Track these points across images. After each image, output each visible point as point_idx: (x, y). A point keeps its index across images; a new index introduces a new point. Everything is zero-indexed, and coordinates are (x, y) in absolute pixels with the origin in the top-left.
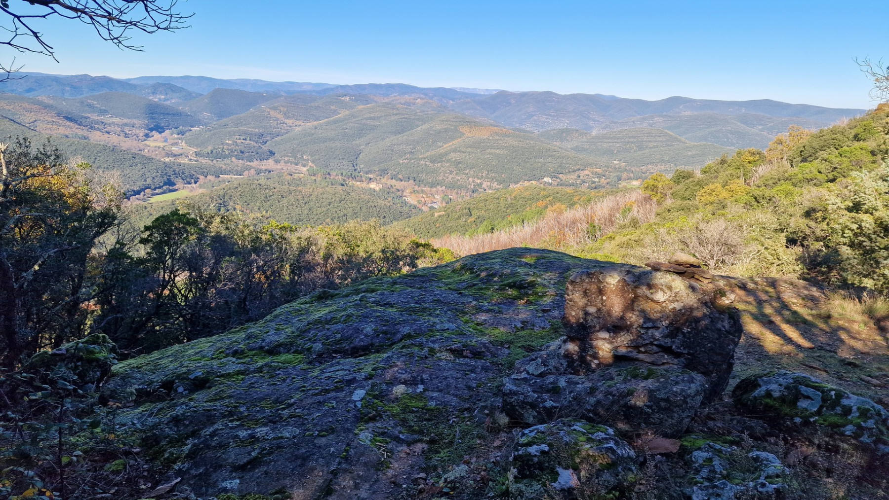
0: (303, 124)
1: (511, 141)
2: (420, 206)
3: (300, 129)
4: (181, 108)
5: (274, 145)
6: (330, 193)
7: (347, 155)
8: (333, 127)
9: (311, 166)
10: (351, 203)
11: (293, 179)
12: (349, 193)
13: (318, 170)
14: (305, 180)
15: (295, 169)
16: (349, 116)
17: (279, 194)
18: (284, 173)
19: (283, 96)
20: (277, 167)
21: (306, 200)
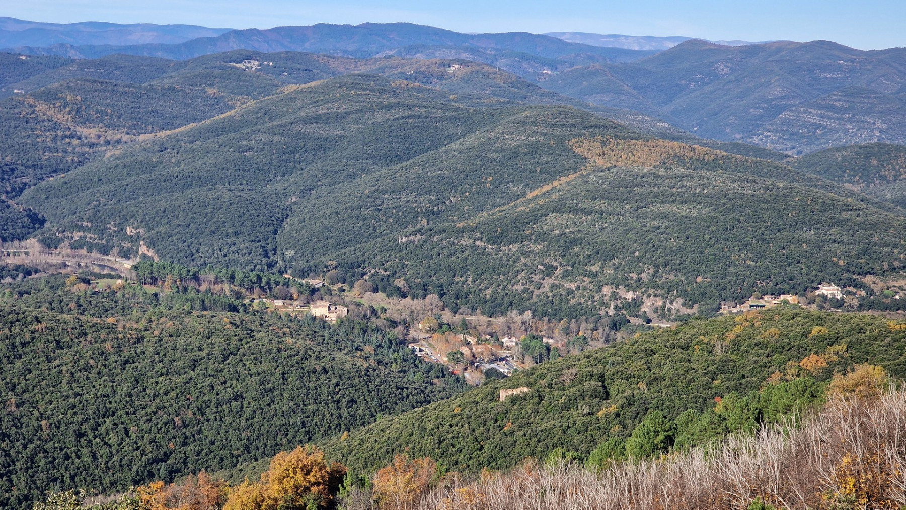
0: (125, 138)
1: (720, 181)
2: (458, 369)
3: (118, 151)
5: (43, 196)
6: (196, 332)
7: (248, 224)
8: (210, 144)
9: (144, 256)
10: (257, 360)
11: (93, 294)
12: (252, 331)
13: (164, 268)
14: (126, 296)
15: (99, 265)
16: (257, 113)
17: (50, 338)
18: (67, 276)
19: (73, 61)
20: (50, 261)
21: (126, 353)
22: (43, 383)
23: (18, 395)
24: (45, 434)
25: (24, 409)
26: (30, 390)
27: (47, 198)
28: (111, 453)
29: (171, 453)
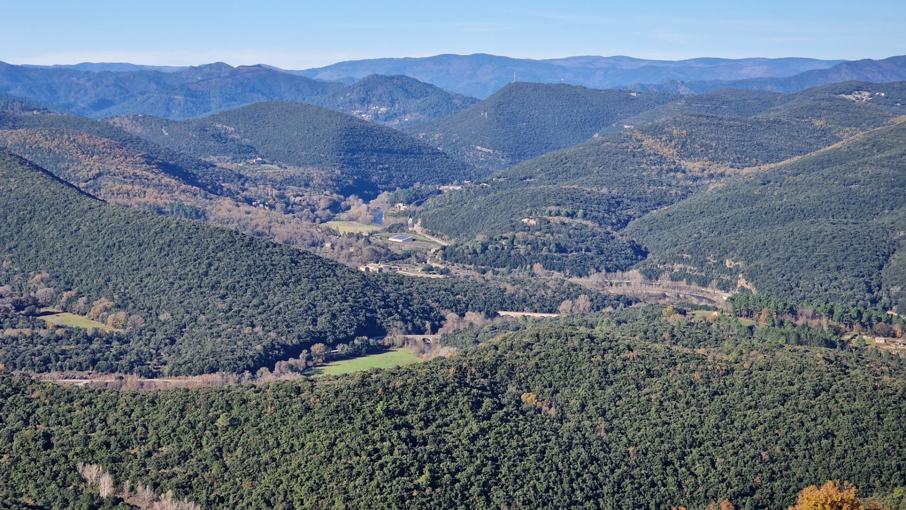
0: (729, 171)
3: (721, 184)
4: (421, 135)
5: (647, 228)
6: (787, 367)
7: (852, 258)
8: (814, 177)
9: (743, 289)
10: (851, 398)
11: (688, 325)
12: (847, 367)
13: (760, 301)
14: (721, 328)
15: (698, 297)
16: (865, 144)
17: (641, 366)
18: (664, 306)
19: (682, 96)
20: (650, 292)
21: (715, 384)
22: (632, 411)
23: (608, 421)
24: (632, 461)
25: (613, 435)
26: (620, 416)
27: (650, 230)
28: (697, 483)
29: (757, 488)
